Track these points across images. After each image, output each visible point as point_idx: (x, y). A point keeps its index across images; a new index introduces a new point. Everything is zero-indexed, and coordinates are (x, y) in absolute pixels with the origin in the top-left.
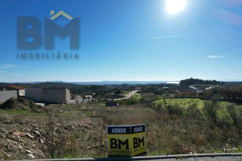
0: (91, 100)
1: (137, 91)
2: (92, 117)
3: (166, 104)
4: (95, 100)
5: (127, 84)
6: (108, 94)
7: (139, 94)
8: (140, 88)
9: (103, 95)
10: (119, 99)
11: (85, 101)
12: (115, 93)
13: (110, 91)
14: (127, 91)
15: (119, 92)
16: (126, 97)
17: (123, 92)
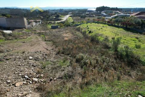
0: (41, 23)
1: (69, 15)
2: (45, 41)
3: (88, 28)
4: (43, 23)
5: (62, 9)
6: (51, 17)
7: (71, 18)
8: (71, 13)
9: (48, 18)
10: (59, 22)
11: (37, 24)
12: (55, 17)
13: (52, 15)
14: (63, 15)
15: (58, 16)
16: (63, 19)
17: (61, 16)
